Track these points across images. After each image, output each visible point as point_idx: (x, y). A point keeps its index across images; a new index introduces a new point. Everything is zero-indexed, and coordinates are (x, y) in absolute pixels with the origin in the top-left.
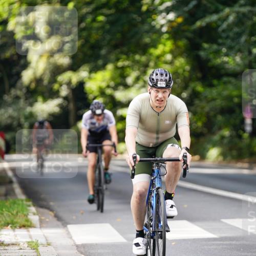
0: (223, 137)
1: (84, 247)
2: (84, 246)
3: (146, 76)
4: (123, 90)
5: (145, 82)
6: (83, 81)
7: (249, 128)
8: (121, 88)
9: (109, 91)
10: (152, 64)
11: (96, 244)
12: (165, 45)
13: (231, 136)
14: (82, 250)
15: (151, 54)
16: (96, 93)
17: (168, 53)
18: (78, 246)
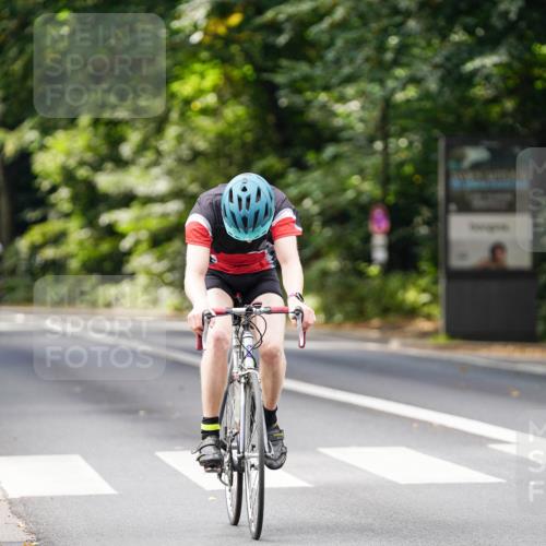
0: (325, 274)
1: (24, 505)
2: (24, 501)
3: (161, 142)
4: (112, 170)
5: (159, 153)
6: (27, 149)
7: (380, 254)
8: (109, 165)
9: (83, 173)
10: (174, 115)
11: (52, 498)
12: (202, 76)
13: (342, 270)
14: (20, 509)
15: (172, 96)
16: (57, 179)
17: (209, 92)
18: (11, 502)
